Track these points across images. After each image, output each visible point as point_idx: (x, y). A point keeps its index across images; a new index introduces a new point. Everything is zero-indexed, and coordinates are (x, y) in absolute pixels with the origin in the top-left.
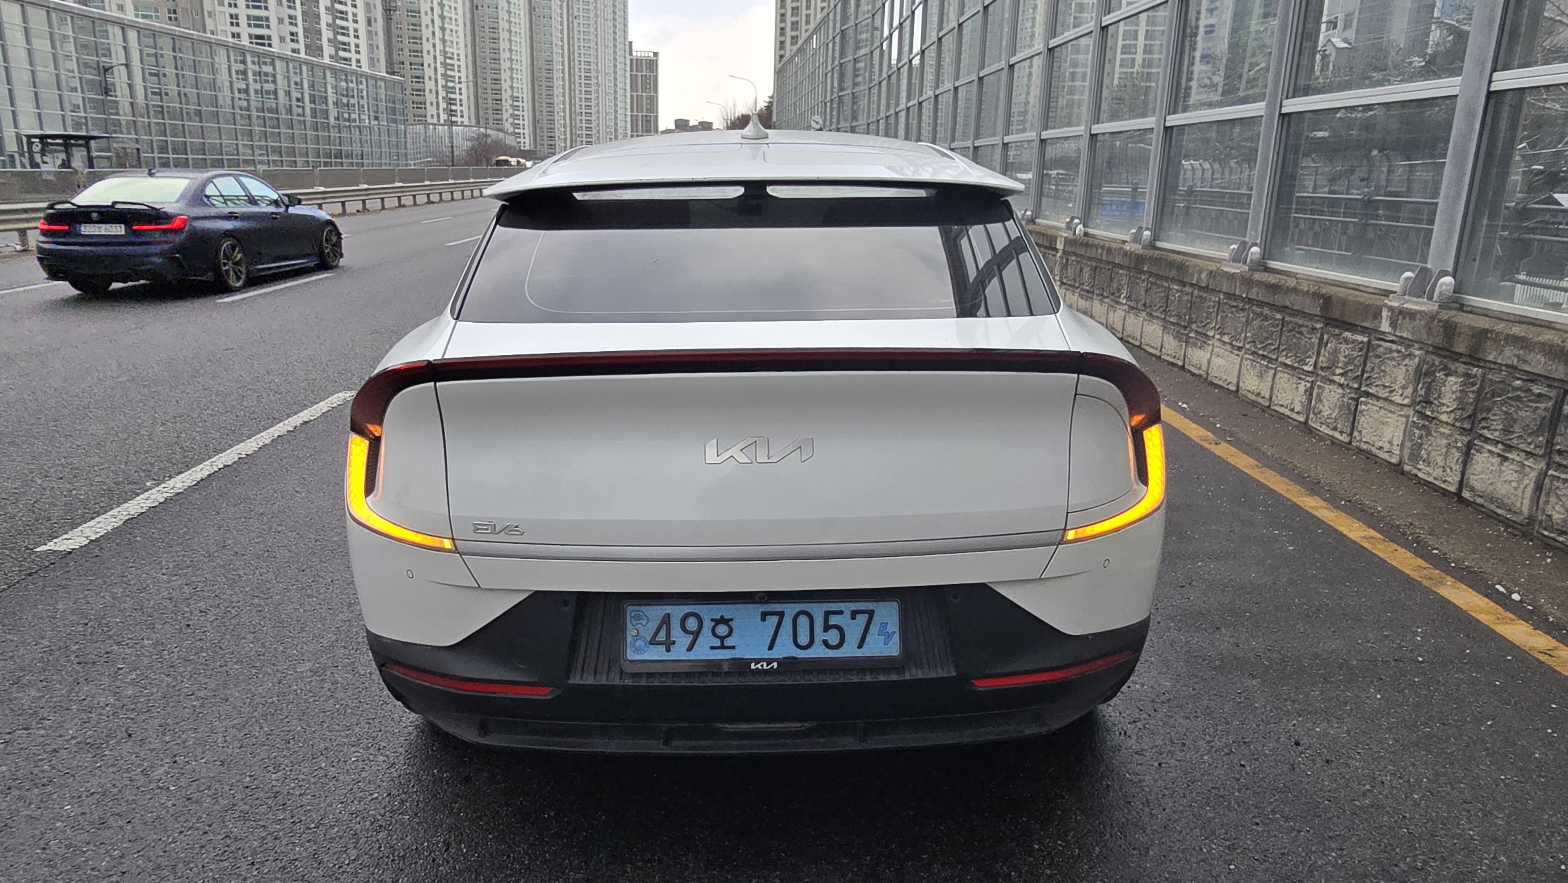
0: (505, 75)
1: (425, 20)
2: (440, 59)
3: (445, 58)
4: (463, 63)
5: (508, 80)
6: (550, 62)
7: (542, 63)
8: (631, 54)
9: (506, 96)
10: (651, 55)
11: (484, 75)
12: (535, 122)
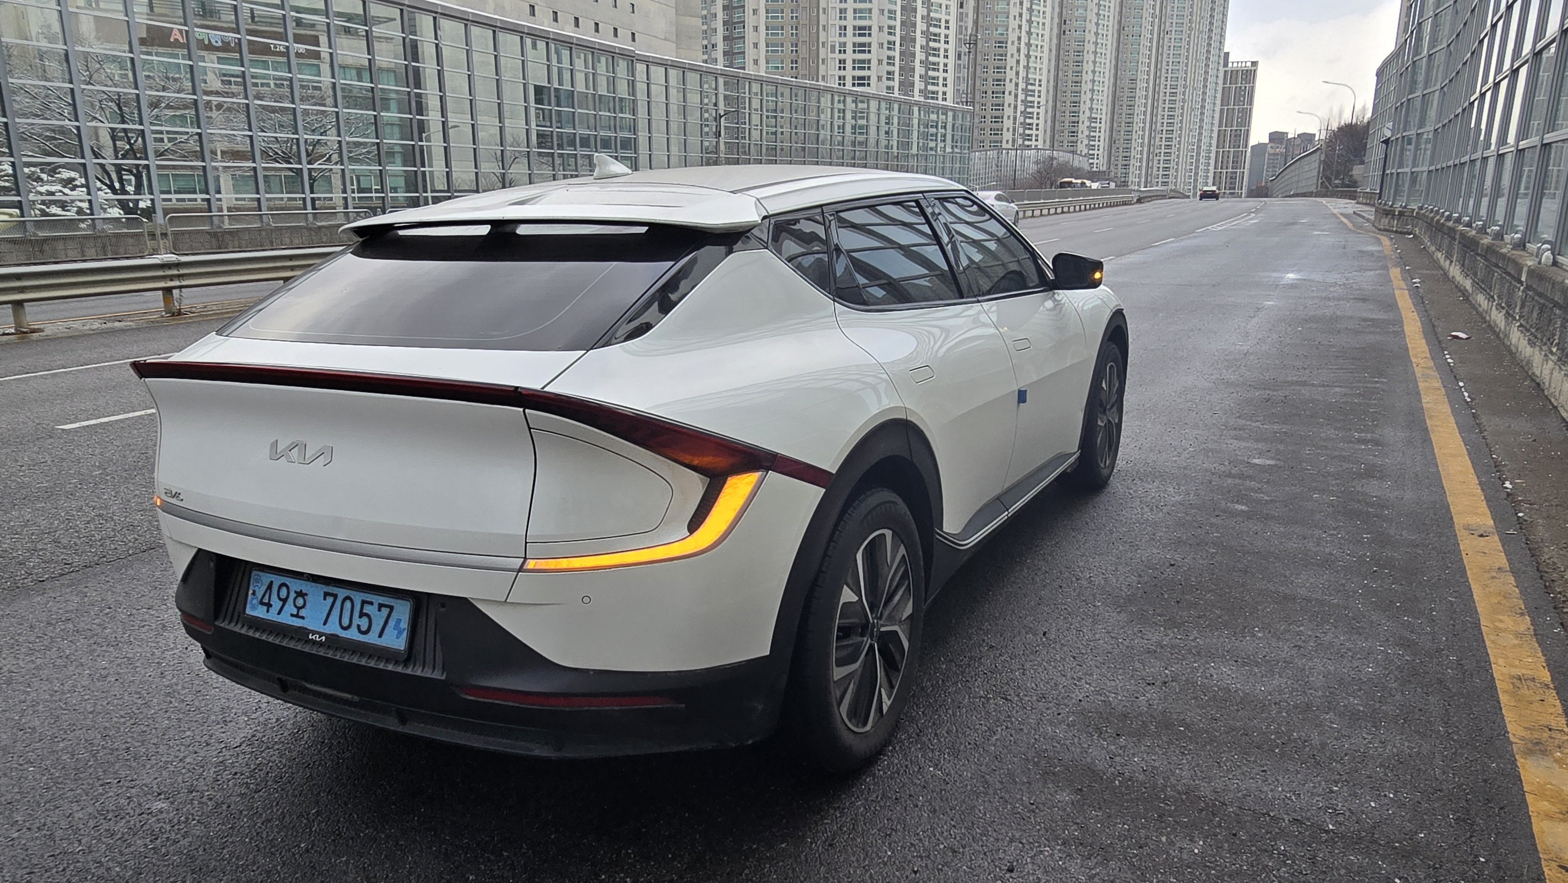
0: (1085, 97)
1: (1011, 49)
2: (1022, 85)
3: (1027, 84)
4: (1043, 89)
5: (1088, 102)
6: (1133, 80)
7: (1126, 83)
8: (1226, 65)
9: (1083, 118)
10: (1249, 64)
11: (1064, 99)
12: (1112, 141)
